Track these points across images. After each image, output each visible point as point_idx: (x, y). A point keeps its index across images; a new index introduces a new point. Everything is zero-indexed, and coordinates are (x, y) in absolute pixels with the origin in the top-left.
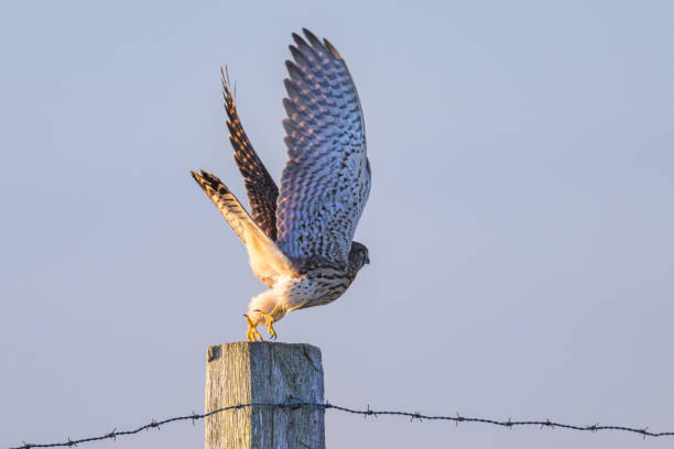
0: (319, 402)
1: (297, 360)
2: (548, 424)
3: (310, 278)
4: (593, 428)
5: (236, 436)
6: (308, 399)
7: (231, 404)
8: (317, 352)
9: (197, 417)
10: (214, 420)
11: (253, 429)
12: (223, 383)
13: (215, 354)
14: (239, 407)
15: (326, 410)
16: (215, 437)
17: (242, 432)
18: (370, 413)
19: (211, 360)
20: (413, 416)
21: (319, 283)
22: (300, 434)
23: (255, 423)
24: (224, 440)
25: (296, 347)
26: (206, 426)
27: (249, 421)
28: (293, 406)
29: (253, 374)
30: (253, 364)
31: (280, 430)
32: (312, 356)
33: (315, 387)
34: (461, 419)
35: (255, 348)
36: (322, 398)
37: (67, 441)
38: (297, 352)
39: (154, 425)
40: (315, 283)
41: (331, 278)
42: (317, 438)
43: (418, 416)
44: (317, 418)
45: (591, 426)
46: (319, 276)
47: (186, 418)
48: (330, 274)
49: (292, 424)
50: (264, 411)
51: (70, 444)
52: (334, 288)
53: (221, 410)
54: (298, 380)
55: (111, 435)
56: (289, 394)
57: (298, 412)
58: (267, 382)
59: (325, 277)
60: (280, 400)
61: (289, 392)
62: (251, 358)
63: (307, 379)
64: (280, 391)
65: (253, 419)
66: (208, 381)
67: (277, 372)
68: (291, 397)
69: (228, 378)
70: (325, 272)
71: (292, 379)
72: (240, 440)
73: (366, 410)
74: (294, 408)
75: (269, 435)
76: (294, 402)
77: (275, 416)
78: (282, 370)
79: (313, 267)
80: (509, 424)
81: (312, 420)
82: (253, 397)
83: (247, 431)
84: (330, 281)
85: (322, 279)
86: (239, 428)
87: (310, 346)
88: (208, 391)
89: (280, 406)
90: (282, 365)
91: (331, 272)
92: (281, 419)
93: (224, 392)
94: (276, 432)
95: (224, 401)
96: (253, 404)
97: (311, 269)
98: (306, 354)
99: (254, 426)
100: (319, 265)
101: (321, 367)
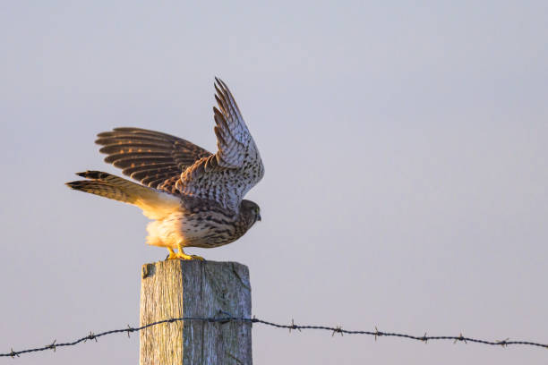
0: (246, 316)
1: (226, 277)
2: (461, 339)
3: (200, 219)
4: (503, 343)
5: (169, 348)
6: (236, 313)
7: (164, 318)
8: (245, 270)
9: (132, 330)
10: (148, 333)
11: (185, 342)
12: (157, 298)
13: (149, 271)
14: (172, 321)
15: (254, 324)
16: (149, 349)
17: (174, 344)
18: (295, 327)
19: (145, 277)
20: (335, 330)
21: (207, 226)
22: (228, 346)
23: (186, 335)
24: (157, 352)
25: (225, 265)
26: (140, 339)
27: (181, 334)
28: (222, 320)
29: (185, 290)
30: (185, 281)
31: (210, 342)
32: (240, 273)
33: (243, 303)
34: (380, 334)
35: (187, 266)
36: (250, 313)
37: (10, 352)
38: (226, 270)
39: (91, 337)
40: (202, 225)
41: (220, 222)
42: (244, 351)
43: (339, 331)
44: (245, 332)
45: (501, 341)
46: (209, 219)
47: (122, 331)
48: (220, 219)
49: (221, 338)
50: (194, 325)
51: (13, 354)
52: (219, 232)
53: (155, 324)
54: (227, 296)
55: (52, 347)
56: (218, 309)
57: (227, 327)
58: (198, 297)
59: (215, 220)
60: (210, 315)
61: (218, 307)
62: (183, 275)
63: (235, 296)
64: (211, 307)
65: (184, 332)
66: (143, 297)
67: (207, 288)
68: (220, 312)
69: (162, 293)
70: (216, 215)
71: (221, 295)
72: (172, 352)
73: (290, 325)
74: (223, 322)
75: (200, 347)
76: (223, 316)
77: (205, 330)
78: (212, 287)
79: (205, 208)
80: (425, 339)
81: (240, 333)
82: (185, 312)
83: (179, 344)
84: (218, 225)
85: (211, 222)
86: (171, 340)
87: (238, 264)
88: (142, 306)
89: (211, 320)
90: (212, 283)
91: (220, 217)
92: (211, 332)
93: (158, 306)
94: (206, 345)
95: (158, 315)
96: (184, 319)
97: (204, 211)
98: (234, 272)
99: (185, 339)
100: (212, 208)
101: (249, 284)
